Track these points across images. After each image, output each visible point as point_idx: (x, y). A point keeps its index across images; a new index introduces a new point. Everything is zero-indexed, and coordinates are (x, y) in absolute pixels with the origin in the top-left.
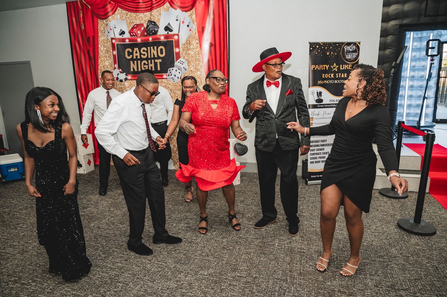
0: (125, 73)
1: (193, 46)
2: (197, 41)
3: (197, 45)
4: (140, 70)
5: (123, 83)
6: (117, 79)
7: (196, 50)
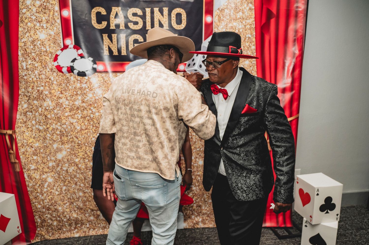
0: (91, 59)
1: (243, 13)
2: (250, 5)
3: (251, 13)
4: (125, 52)
5: (86, 78)
6: (71, 70)
7: (248, 21)
